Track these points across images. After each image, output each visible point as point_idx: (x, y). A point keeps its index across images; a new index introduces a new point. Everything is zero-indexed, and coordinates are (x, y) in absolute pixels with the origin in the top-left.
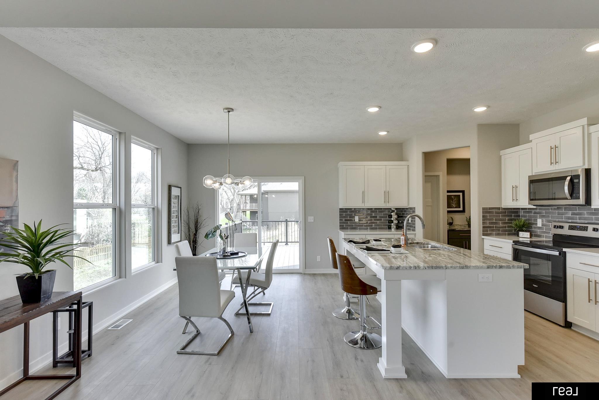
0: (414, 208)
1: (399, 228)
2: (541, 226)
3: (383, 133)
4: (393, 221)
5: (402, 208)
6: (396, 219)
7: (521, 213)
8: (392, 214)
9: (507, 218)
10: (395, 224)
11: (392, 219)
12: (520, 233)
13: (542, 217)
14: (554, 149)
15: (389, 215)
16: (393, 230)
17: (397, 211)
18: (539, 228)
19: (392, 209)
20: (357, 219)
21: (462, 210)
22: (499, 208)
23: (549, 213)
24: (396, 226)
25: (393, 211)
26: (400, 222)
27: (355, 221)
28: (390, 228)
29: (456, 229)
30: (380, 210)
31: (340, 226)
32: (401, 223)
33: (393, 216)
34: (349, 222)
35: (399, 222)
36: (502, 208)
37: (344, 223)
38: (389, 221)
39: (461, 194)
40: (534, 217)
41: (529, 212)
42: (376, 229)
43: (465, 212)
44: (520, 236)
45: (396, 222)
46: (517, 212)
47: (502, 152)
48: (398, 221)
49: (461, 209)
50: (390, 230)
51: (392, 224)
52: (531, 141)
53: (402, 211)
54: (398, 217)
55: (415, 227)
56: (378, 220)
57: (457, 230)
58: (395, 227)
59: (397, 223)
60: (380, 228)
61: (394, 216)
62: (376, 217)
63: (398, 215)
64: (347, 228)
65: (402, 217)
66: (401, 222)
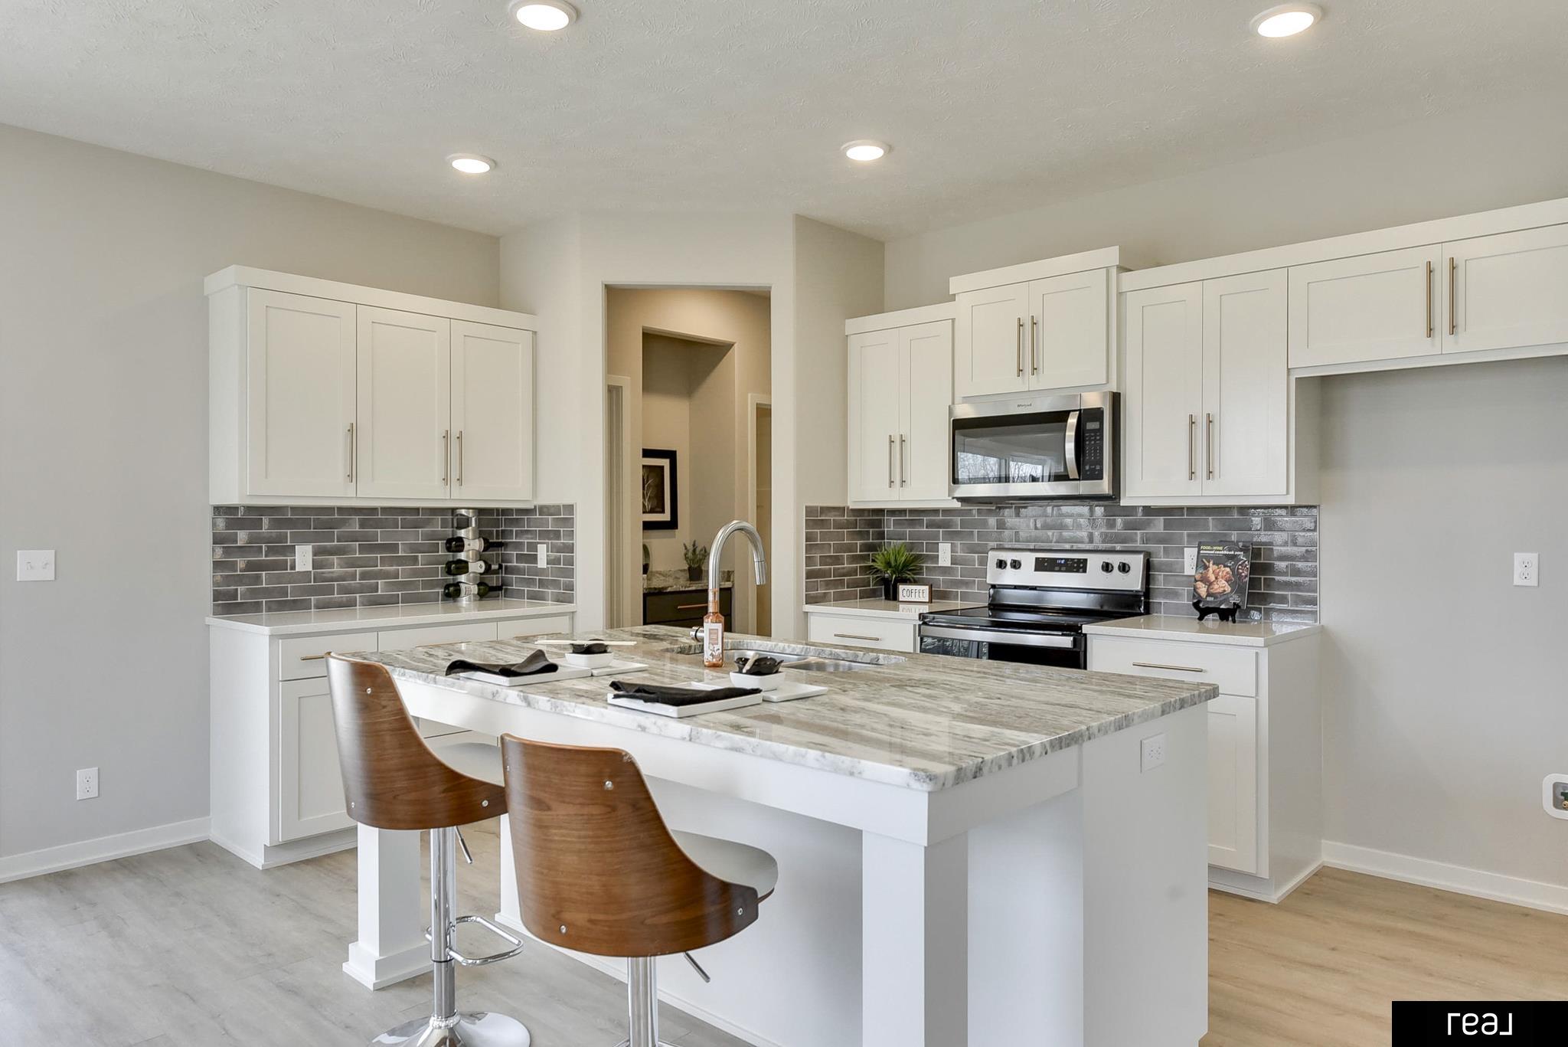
0: (570, 508)
1: (491, 593)
2: (949, 565)
3: (470, 166)
4: (466, 562)
5: (497, 510)
6: (480, 557)
7: (890, 526)
8: (462, 533)
9: (858, 542)
10: (475, 578)
11: (462, 556)
12: (901, 587)
13: (951, 536)
14: (1028, 331)
15: (449, 541)
16: (464, 601)
17: (479, 523)
18: (945, 570)
19: (463, 512)
20: (303, 558)
21: (669, 519)
22: (841, 510)
23: (973, 524)
24: (479, 585)
25: (464, 523)
26: (495, 567)
27: (293, 567)
28: (452, 593)
29: (666, 588)
30: (413, 516)
31: (217, 595)
32: (496, 572)
33: (466, 542)
34: (264, 573)
35: (488, 570)
36: (848, 508)
37: (239, 579)
38: (449, 564)
39: (665, 463)
40: (927, 536)
41: (912, 523)
42: (389, 601)
43: (677, 528)
44: (901, 598)
45: (477, 567)
46: (878, 524)
47: (852, 325)
48: (485, 562)
49: (666, 517)
50: (450, 604)
51: (463, 578)
52: (953, 298)
53: (497, 523)
54: (489, 545)
55: (570, 587)
56: (401, 561)
57: (669, 590)
58: (475, 589)
59: (482, 570)
60: (407, 599)
61: (473, 545)
62: (394, 548)
63: (484, 539)
64: (256, 607)
65: (500, 545)
66: (497, 567)
